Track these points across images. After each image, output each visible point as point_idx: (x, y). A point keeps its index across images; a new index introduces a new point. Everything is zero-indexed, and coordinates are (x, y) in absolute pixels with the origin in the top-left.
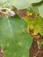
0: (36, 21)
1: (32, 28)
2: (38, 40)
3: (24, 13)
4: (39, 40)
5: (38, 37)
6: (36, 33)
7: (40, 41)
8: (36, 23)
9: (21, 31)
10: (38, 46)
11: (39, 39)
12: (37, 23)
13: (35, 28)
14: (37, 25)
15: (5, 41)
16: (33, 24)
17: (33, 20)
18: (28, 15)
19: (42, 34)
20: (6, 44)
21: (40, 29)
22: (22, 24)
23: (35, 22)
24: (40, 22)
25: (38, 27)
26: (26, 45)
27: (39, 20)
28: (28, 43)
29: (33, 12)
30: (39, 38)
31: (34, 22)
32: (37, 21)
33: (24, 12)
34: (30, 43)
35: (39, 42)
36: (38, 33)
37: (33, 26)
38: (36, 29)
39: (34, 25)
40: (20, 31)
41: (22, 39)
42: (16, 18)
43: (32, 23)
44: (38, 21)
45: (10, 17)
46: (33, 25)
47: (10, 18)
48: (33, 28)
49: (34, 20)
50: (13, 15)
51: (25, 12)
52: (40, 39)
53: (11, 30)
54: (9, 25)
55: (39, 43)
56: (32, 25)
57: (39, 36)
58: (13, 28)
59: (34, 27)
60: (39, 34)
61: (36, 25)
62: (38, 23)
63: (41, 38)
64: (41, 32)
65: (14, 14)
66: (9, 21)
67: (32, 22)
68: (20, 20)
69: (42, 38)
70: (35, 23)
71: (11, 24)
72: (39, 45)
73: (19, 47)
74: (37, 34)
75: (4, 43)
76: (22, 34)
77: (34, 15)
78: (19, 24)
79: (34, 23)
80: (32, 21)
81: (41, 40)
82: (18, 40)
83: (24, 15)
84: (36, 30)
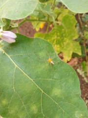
0: (58, 34)
1: (58, 51)
2: (78, 68)
3: (26, 31)
4: (80, 65)
5: (75, 62)
6: (69, 56)
7: (82, 67)
8: (61, 38)
9: (47, 65)
10: (83, 78)
11: (78, 65)
12: (62, 36)
13: (63, 48)
14: (65, 39)
15: (23, 103)
16: (56, 41)
17: (53, 34)
18: (37, 30)
19: (79, 52)
20: (29, 108)
21: (72, 45)
22: (41, 50)
23: (58, 36)
24: (67, 31)
25: (67, 42)
26: (71, 88)
27: (63, 28)
28: (71, 81)
29: (44, 17)
30: (78, 63)
31: (56, 37)
32: (60, 32)
33: (26, 28)
34: (75, 80)
35: (82, 69)
36: (71, 54)
37: (58, 46)
38: (65, 48)
39: (59, 42)
40: (44, 67)
41: (55, 79)
42: (22, 44)
43: (54, 40)
44: (63, 30)
45: (7, 48)
46: (57, 44)
47: (9, 49)
48: (59, 49)
49: (54, 32)
50: (13, 39)
51: (28, 28)
52: (81, 62)
53: (23, 74)
54: (14, 66)
55: (83, 71)
56: (54, 45)
57: (76, 59)
58: (26, 67)
59: (61, 46)
60: (74, 55)
61: (62, 41)
62: (64, 35)
63: (81, 60)
64: (76, 49)
65: (15, 36)
66: (9, 56)
67: (53, 38)
68: (33, 43)
69: (83, 61)
70: (59, 38)
71: (18, 61)
72: (83, 76)
73: (59, 99)
74: (71, 56)
75: (23, 109)
76: (50, 70)
77: (49, 23)
78: (35, 53)
79: (57, 39)
80: (51, 37)
81: (83, 65)
82: (48, 87)
83: (28, 34)
84: (66, 50)
